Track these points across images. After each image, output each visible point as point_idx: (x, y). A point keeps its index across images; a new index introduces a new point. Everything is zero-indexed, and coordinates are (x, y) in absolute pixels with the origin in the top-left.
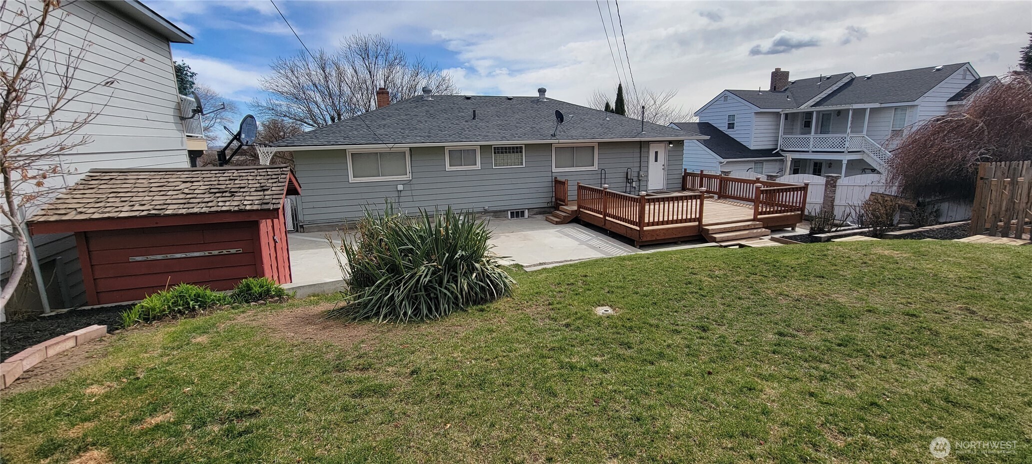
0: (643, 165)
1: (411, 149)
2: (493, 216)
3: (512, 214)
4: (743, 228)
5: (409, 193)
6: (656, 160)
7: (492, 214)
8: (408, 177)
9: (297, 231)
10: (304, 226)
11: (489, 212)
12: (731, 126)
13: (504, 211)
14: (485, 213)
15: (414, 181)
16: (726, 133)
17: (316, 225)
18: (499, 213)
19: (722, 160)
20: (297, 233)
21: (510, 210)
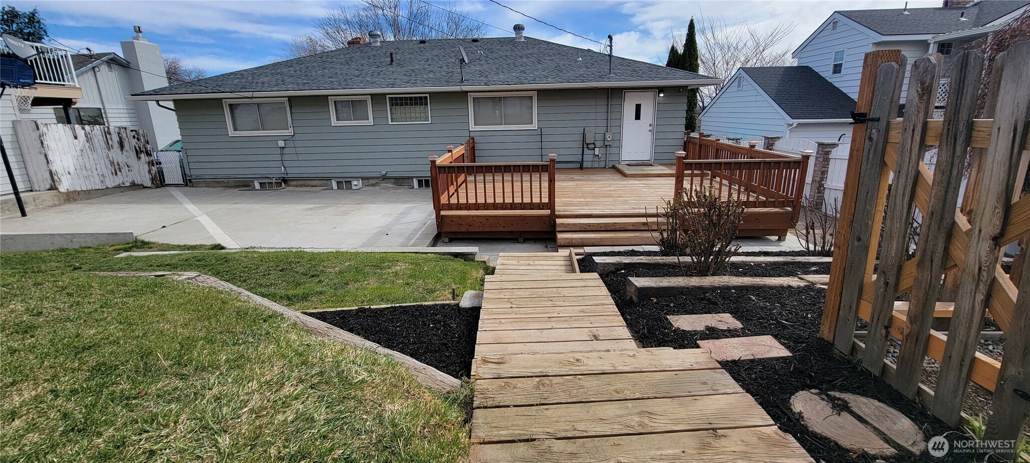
0: (614, 124)
1: (290, 98)
2: (394, 183)
3: (420, 182)
4: (632, 228)
5: (293, 151)
6: (638, 117)
7: (393, 180)
8: (290, 132)
9: (187, 185)
10: (192, 181)
11: (389, 178)
12: (837, 69)
13: (409, 178)
14: (383, 180)
15: (297, 137)
16: (830, 81)
17: (202, 180)
18: (402, 181)
19: (791, 121)
20: (186, 188)
21: (416, 177)
